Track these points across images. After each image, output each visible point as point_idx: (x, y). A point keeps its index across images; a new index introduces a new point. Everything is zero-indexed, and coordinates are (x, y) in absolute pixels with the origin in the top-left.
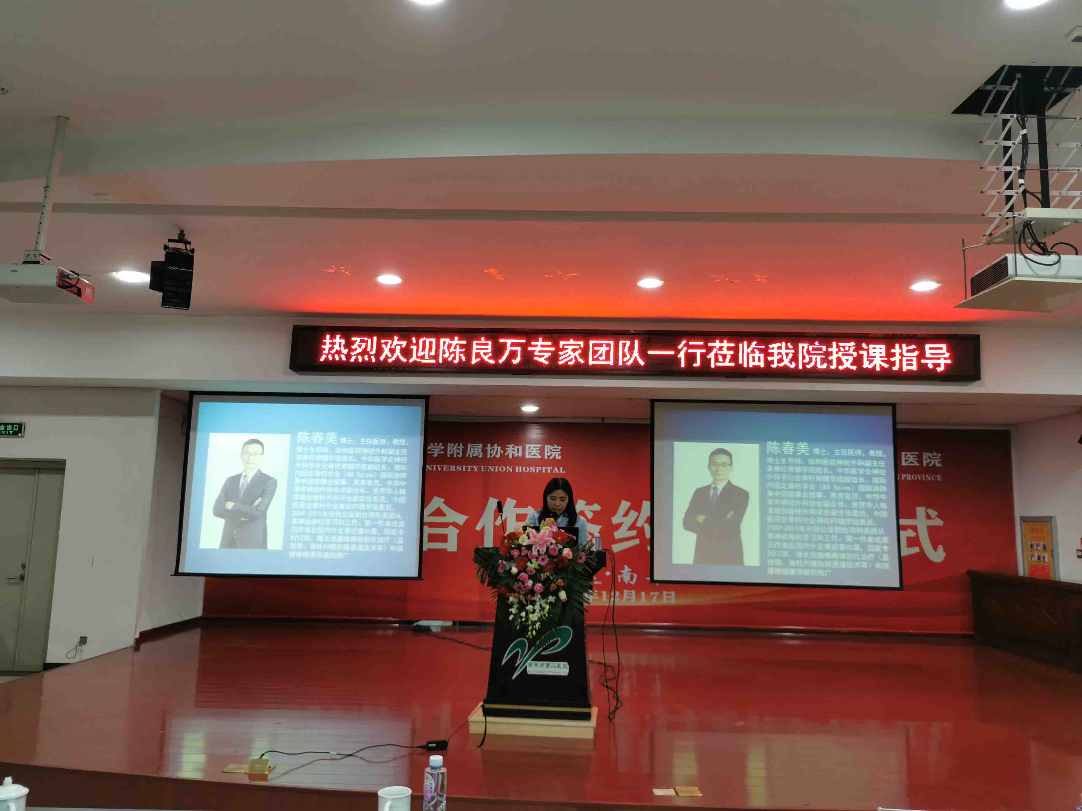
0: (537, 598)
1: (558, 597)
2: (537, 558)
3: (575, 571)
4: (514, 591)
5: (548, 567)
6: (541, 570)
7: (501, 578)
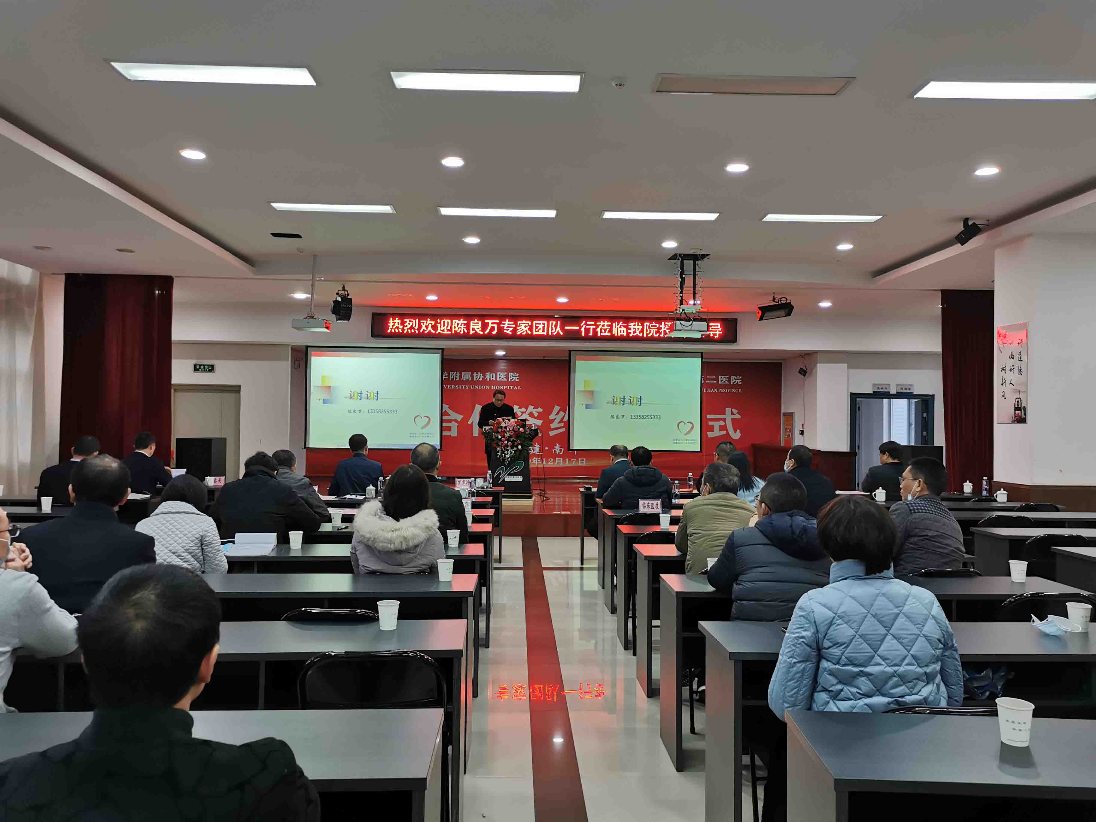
0: (509, 448)
1: (518, 448)
2: (509, 432)
3: (525, 438)
4: (499, 446)
5: (514, 436)
6: (511, 436)
7: (494, 440)
